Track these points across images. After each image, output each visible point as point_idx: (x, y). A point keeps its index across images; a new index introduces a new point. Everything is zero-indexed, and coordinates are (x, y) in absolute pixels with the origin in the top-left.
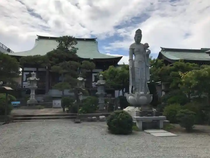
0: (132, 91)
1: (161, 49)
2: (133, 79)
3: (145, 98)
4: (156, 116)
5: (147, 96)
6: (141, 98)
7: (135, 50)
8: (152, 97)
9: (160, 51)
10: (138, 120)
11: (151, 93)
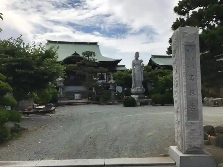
0: (134, 87)
1: (151, 56)
2: (135, 80)
3: (141, 90)
4: (147, 99)
5: (142, 89)
6: (139, 90)
7: (135, 64)
8: (144, 90)
9: (150, 58)
10: (138, 101)
11: (144, 88)
